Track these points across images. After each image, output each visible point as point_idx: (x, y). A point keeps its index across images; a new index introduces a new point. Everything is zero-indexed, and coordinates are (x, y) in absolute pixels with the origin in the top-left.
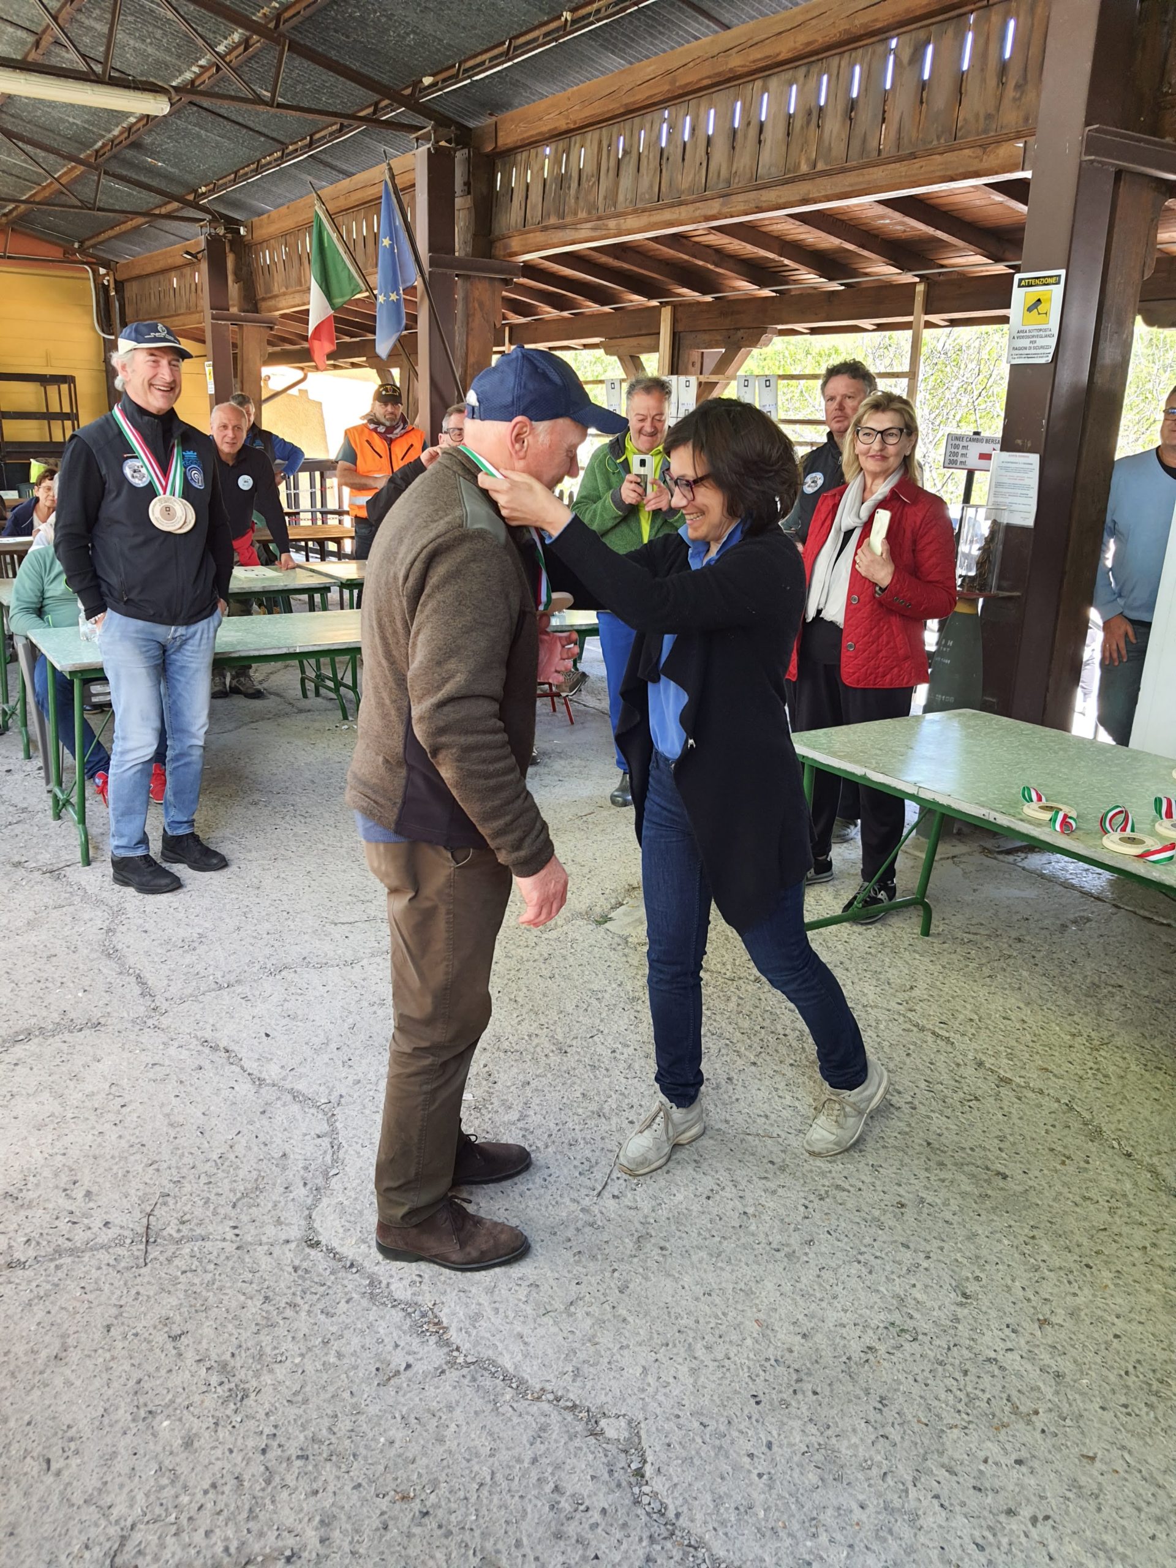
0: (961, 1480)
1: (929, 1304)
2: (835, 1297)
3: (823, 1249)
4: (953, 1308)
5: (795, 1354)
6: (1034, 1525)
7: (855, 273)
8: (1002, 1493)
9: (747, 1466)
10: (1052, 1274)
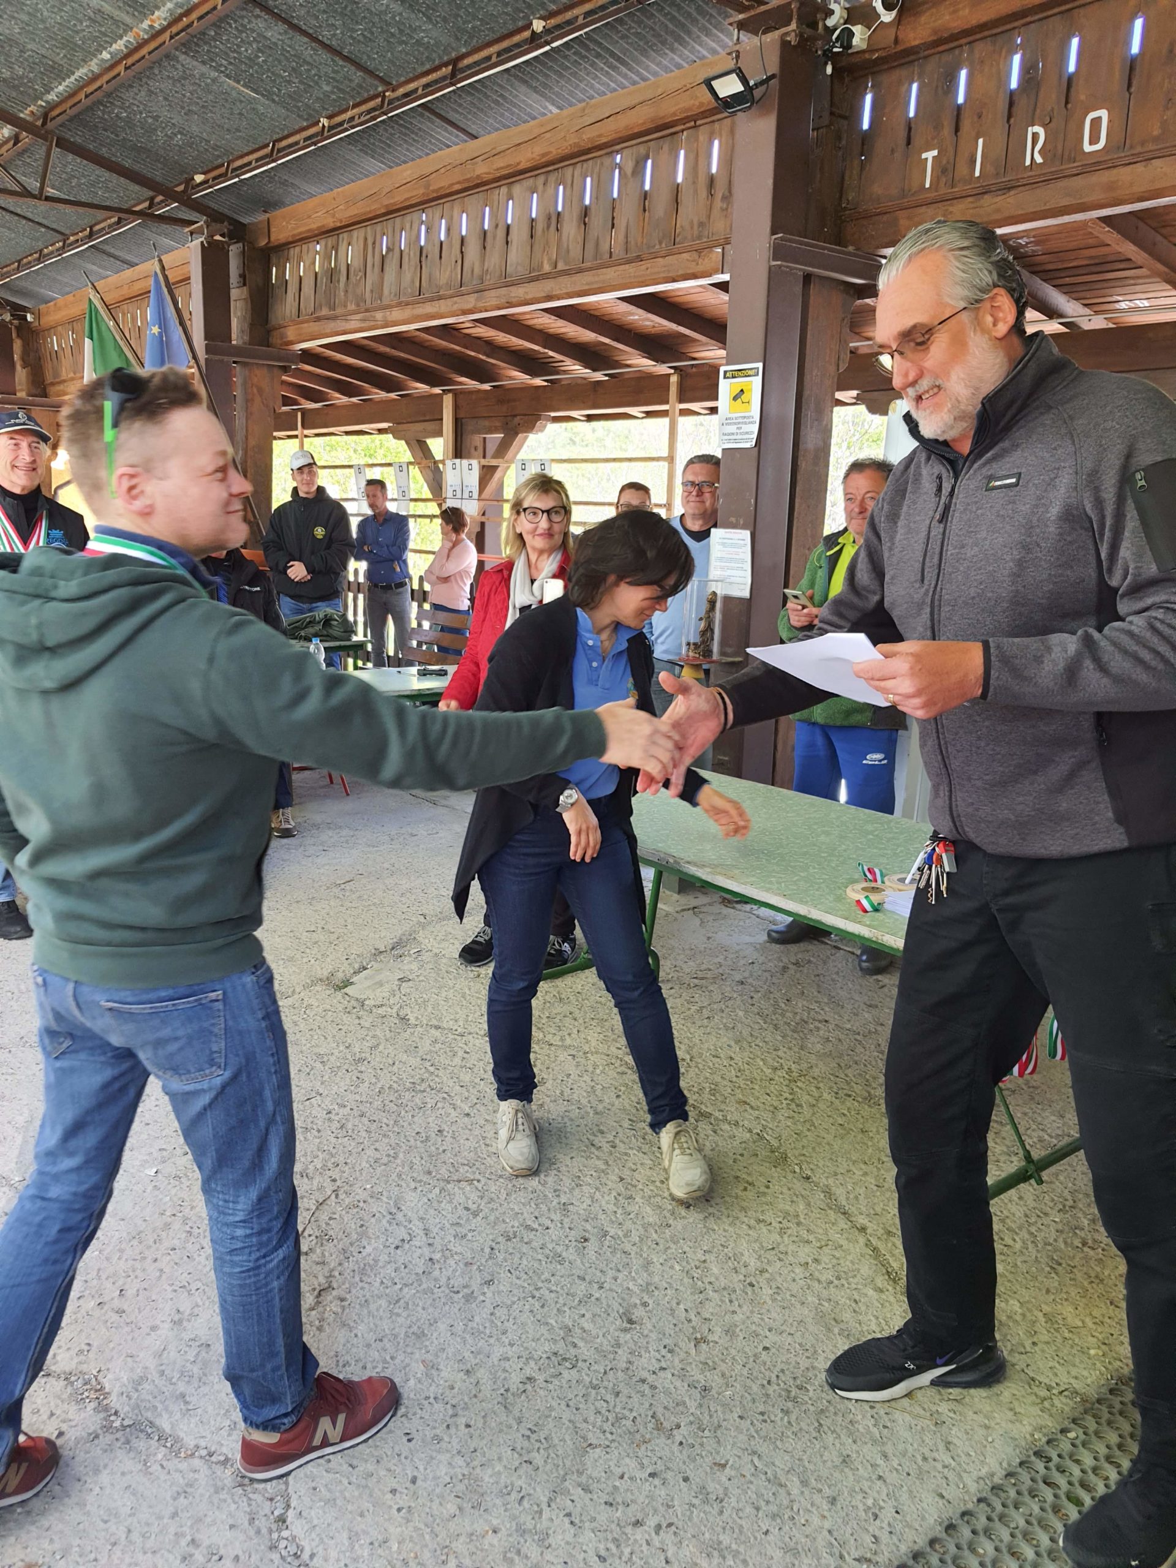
0: (595, 1497)
1: (594, 1332)
2: (504, 1333)
3: (501, 1288)
4: (616, 1334)
5: (456, 1390)
6: (657, 1533)
7: (617, 364)
8: (633, 1507)
9: (389, 1503)
10: (716, 1295)
